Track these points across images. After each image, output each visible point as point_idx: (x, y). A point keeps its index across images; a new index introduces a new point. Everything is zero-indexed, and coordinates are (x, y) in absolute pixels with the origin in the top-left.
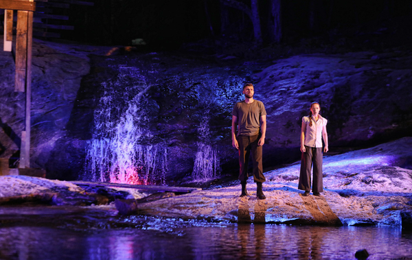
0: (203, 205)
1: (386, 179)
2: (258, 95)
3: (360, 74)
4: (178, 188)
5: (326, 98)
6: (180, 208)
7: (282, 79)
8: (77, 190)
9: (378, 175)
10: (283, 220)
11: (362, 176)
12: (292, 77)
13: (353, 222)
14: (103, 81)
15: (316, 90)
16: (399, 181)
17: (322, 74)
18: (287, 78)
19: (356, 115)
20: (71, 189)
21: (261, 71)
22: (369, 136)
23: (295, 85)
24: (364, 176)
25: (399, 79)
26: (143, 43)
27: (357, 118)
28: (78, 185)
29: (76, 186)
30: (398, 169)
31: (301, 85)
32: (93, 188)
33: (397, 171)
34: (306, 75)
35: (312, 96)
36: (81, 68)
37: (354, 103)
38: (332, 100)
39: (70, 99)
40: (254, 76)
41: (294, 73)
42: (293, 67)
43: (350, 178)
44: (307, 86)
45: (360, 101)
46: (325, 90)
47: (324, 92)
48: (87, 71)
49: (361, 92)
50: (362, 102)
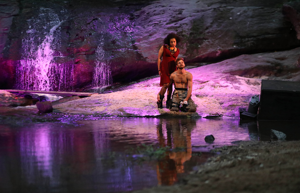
0: (98, 105)
1: (228, 84)
2: (139, 27)
3: (211, 10)
4: (81, 93)
5: (187, 28)
6: (82, 107)
7: (155, 15)
8: (10, 96)
9: (223, 82)
10: (155, 115)
11: (212, 82)
12: (163, 14)
13: (206, 116)
14: (28, 19)
15: (180, 22)
16: (238, 85)
17: (184, 11)
18: (159, 14)
19: (208, 39)
20: (7, 96)
21: (141, 9)
22: (217, 55)
23: (165, 19)
24: (214, 82)
25: (238, 14)
27: (209, 42)
28: (11, 92)
29: (9, 93)
30: (237, 77)
31: (169, 19)
32: (22, 94)
33: (237, 79)
34: (173, 12)
35: (177, 27)
36: (13, 10)
37: (207, 31)
38: (191, 29)
39: (5, 31)
40: (135, 14)
41: (164, 11)
42: (163, 6)
43: (204, 84)
44: (173, 19)
45: (211, 29)
46: (186, 22)
47: (186, 24)
48: (17, 12)
49: (212, 23)
50: (213, 30)
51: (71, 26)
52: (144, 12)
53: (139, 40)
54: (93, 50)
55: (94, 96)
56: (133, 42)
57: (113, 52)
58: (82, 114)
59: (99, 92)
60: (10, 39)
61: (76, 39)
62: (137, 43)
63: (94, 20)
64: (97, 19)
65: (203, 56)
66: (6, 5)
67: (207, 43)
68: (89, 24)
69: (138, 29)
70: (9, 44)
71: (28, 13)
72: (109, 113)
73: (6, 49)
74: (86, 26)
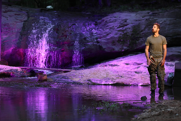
0: (75, 77)
2: (100, 29)
3: (144, 20)
4: (65, 70)
5: (130, 31)
6: (65, 78)
7: (110, 22)
8: (21, 71)
10: (110, 83)
11: (144, 64)
12: (115, 22)
13: (141, 84)
14: (33, 23)
15: (125, 27)
17: (128, 20)
18: (113, 22)
19: (142, 38)
20: (19, 70)
21: (102, 19)
23: (116, 25)
24: (146, 64)
25: (161, 22)
26: (52, 8)
27: (143, 39)
28: (21, 68)
29: (21, 69)
31: (119, 25)
32: (28, 70)
34: (121, 21)
35: (123, 30)
36: (24, 18)
37: (142, 33)
38: (132, 32)
39: (19, 31)
40: (98, 21)
41: (116, 20)
42: (115, 17)
43: (140, 65)
44: (121, 25)
45: (144, 32)
46: (129, 27)
47: (129, 28)
48: (26, 19)
49: (145, 28)
50: (145, 32)
51: (59, 28)
52: (103, 20)
53: (100, 38)
54: (72, 43)
55: (73, 71)
56: (97, 39)
57: (84, 44)
58: (66, 82)
59: (76, 69)
60: (22, 36)
61: (62, 36)
62: (99, 40)
63: (73, 25)
64: (75, 24)
65: (139, 48)
66: (19, 15)
67: (142, 40)
68: (70, 27)
69: (100, 31)
70: (21, 39)
71: (33, 20)
72: (82, 82)
73: (19, 42)
74: (68, 29)
